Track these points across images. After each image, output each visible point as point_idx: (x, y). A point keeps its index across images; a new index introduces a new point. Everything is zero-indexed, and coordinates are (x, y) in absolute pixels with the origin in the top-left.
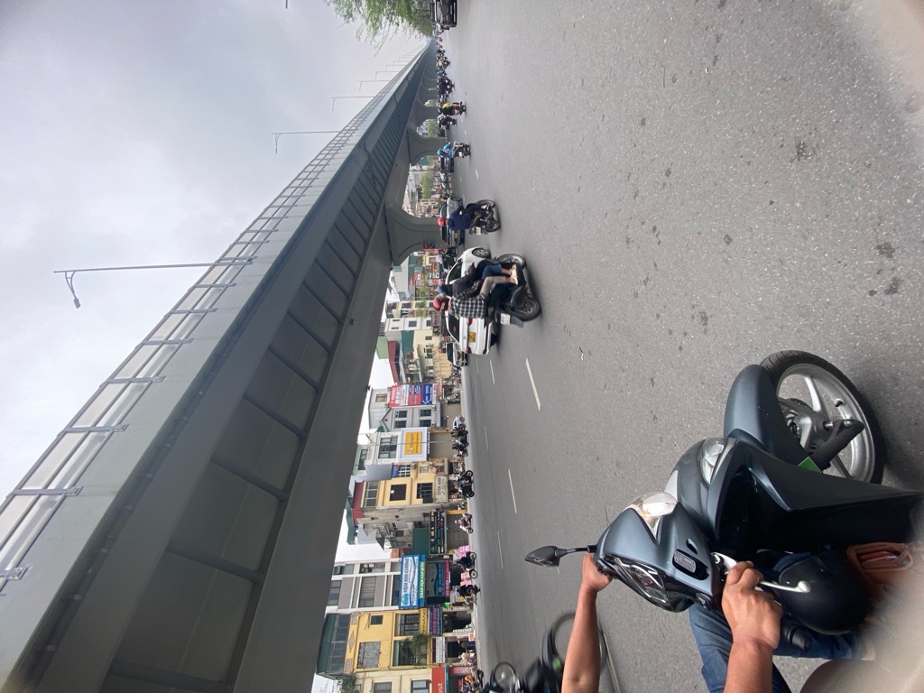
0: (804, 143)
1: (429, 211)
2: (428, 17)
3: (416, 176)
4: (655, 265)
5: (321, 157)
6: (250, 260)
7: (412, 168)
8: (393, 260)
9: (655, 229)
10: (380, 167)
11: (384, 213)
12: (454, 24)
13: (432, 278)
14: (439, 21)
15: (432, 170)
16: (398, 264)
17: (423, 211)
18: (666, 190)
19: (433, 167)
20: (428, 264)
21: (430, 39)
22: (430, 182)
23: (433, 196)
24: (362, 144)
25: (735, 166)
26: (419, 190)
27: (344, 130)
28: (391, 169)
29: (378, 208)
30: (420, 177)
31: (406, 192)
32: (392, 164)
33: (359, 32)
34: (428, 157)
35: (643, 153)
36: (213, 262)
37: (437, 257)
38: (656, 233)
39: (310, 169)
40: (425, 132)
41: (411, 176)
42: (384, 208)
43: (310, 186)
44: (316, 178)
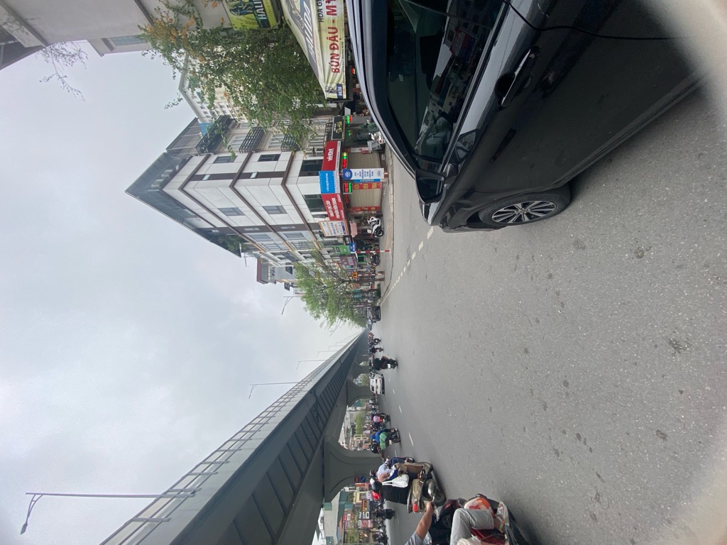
0: (674, 341)
1: (361, 445)
2: (364, 317)
3: (351, 415)
4: (599, 476)
5: (281, 400)
6: (194, 493)
7: (349, 409)
8: (324, 496)
9: (579, 436)
10: (324, 408)
11: (322, 447)
12: (379, 319)
13: (362, 519)
14: (370, 318)
15: (364, 410)
16: (330, 500)
17: (356, 445)
18: (571, 399)
19: (365, 408)
20: (358, 501)
21: (364, 329)
22: (362, 420)
23: (364, 432)
24: (312, 391)
25: (625, 368)
26: (353, 426)
27: (302, 381)
28: (332, 409)
29: (318, 442)
30: (355, 416)
31: (343, 429)
32: (334, 406)
33: (322, 324)
34: (361, 400)
35: (536, 372)
36: (160, 494)
37: (367, 492)
38: (583, 440)
39: (270, 409)
40: (360, 382)
41: (347, 415)
42: (323, 442)
43: (267, 423)
44: (273, 416)
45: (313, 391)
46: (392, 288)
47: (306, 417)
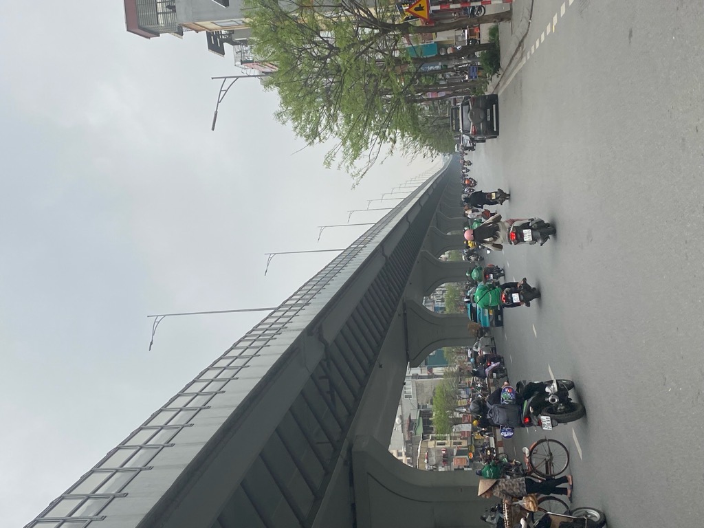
1: (446, 459)
2: (447, 126)
3: (419, 388)
5: (235, 353)
7: (412, 371)
10: (347, 371)
11: (349, 463)
12: (495, 134)
14: (466, 132)
15: (453, 374)
17: (434, 460)
19: (455, 369)
21: (449, 157)
22: (450, 400)
23: (455, 428)
26: (425, 415)
27: (283, 304)
28: (367, 374)
29: (336, 450)
30: (428, 390)
31: (397, 420)
32: (372, 363)
33: (329, 157)
34: (445, 349)
39: (211, 375)
40: (440, 305)
41: (409, 387)
42: (350, 450)
43: (205, 406)
44: (220, 391)
45: (314, 329)
46: (535, 45)
47: (302, 393)
